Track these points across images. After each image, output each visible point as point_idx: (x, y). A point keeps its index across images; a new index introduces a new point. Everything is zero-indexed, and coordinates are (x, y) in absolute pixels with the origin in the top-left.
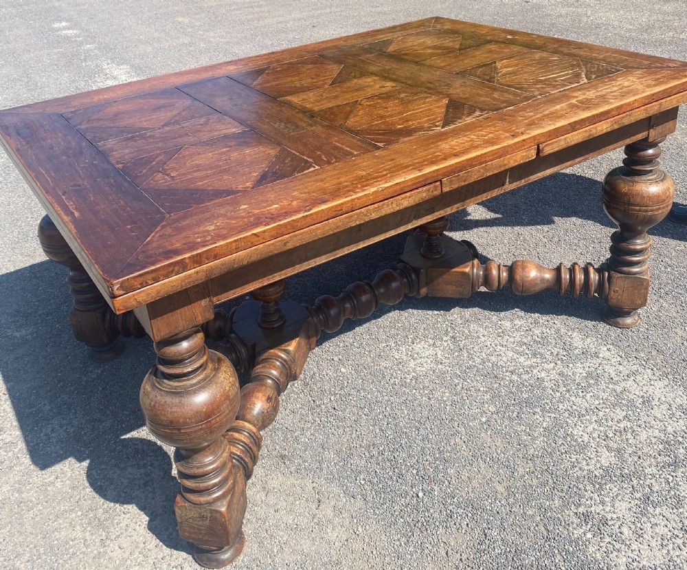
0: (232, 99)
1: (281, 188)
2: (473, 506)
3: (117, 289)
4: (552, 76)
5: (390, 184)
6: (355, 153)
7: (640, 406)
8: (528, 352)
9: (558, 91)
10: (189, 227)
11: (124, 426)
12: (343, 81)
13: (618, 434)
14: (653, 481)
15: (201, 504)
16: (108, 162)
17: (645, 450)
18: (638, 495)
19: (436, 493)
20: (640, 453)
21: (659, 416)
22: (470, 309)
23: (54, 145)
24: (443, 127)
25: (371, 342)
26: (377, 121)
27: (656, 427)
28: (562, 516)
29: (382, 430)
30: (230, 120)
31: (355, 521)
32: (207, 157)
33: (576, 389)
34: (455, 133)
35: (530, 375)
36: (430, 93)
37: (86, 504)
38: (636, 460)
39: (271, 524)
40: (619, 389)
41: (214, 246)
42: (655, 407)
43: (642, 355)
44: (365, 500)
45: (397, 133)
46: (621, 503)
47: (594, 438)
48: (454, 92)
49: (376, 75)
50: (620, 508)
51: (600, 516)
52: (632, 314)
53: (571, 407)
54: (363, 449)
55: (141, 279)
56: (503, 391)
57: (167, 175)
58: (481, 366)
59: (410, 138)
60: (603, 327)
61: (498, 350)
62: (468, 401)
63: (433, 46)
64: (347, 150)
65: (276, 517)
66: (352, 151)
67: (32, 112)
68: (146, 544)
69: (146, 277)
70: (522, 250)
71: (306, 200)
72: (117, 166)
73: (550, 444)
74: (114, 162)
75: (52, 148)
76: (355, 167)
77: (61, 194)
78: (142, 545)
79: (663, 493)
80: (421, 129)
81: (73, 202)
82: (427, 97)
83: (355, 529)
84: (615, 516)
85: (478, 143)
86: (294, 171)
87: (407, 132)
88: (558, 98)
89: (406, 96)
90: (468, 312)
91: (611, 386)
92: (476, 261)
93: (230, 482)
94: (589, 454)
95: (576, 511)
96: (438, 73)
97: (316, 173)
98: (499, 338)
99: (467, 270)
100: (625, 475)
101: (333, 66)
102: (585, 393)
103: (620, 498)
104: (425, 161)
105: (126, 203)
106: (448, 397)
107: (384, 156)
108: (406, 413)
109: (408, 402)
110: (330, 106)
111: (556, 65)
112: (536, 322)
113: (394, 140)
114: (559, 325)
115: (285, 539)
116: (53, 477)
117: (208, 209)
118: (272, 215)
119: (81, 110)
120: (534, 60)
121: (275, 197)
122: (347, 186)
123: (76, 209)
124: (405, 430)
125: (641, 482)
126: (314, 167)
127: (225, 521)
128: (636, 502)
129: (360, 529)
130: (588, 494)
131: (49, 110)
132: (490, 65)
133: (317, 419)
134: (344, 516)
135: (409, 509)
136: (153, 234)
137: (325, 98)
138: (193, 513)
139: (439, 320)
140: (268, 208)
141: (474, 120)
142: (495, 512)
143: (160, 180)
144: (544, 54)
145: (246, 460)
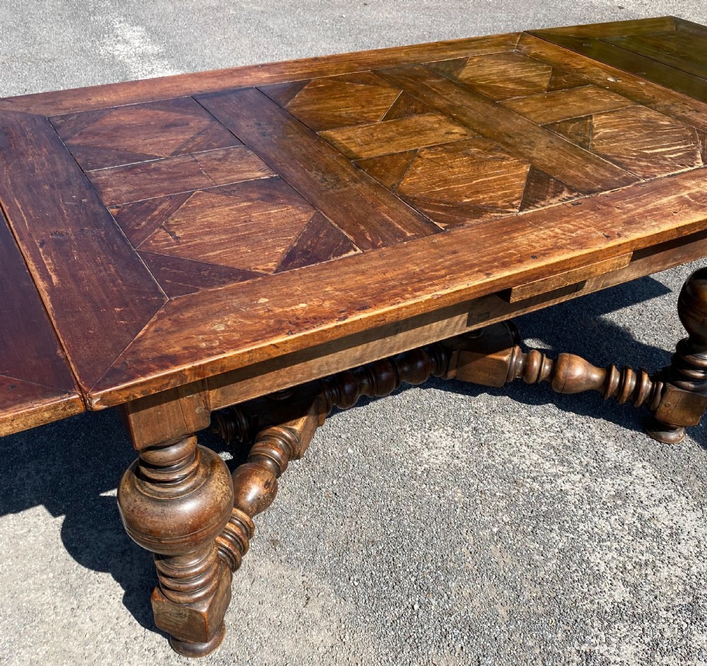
0: (259, 125)
1: (310, 277)
2: (471, 628)
3: (97, 403)
4: (659, 150)
5: (448, 291)
6: (408, 234)
7: (667, 538)
8: (554, 458)
9: (666, 175)
10: (193, 322)
11: (106, 482)
12: (400, 116)
13: (637, 567)
14: (666, 626)
15: (180, 603)
16: (101, 203)
17: (663, 590)
18: (647, 640)
19: (433, 607)
20: (657, 593)
21: (685, 552)
22: (498, 397)
23: (36, 166)
24: (521, 210)
25: (384, 422)
26: (439, 186)
27: (679, 565)
28: (563, 652)
29: (384, 526)
30: (256, 158)
31: (343, 626)
32: (221, 213)
33: (600, 508)
34: (536, 221)
35: (553, 485)
36: (508, 153)
37: (59, 566)
38: (651, 599)
39: (254, 617)
40: (647, 515)
41: (221, 357)
42: (683, 541)
43: (679, 479)
44: (356, 603)
45: (462, 211)
46: (628, 646)
47: (611, 568)
48: (538, 156)
49: (443, 114)
50: (625, 652)
51: (604, 657)
52: (677, 430)
53: (593, 529)
54: (361, 545)
55: (128, 392)
56: (521, 499)
57: (172, 234)
58: (501, 467)
59: (480, 221)
60: (642, 439)
61: (522, 451)
62: (481, 506)
63: (516, 79)
64: (398, 228)
65: (260, 610)
66: (405, 231)
67: (14, 109)
68: (119, 621)
69: (134, 390)
70: (568, 333)
71: (340, 302)
72: (111, 211)
73: (563, 568)
74: (108, 203)
75: (32, 170)
76: (406, 258)
77: (38, 244)
78: (115, 621)
79: (674, 640)
80: (494, 208)
81: (52, 260)
82: (503, 159)
83: (342, 636)
84: (618, 659)
85: (564, 242)
86: (330, 253)
87: (477, 211)
88: (665, 187)
89: (479, 153)
90: (496, 401)
91: (639, 510)
92: (517, 349)
93: (214, 582)
94: (603, 585)
95: (578, 648)
96: (519, 121)
97: (357, 260)
98: (526, 437)
99: (505, 358)
100: (637, 616)
101: (389, 90)
102: (609, 515)
103: (627, 640)
104: (495, 260)
105: (116, 271)
106: (460, 498)
107: (444, 246)
108: (412, 509)
109: (416, 498)
110: (382, 154)
111: (666, 133)
112: (569, 424)
113: (458, 222)
114: (594, 430)
115: (266, 636)
116: (25, 530)
117: (218, 297)
118: (298, 319)
119: (73, 115)
120: (639, 121)
121: (303, 291)
122: (394, 287)
123: (55, 271)
124: (408, 529)
125: (653, 625)
126: (355, 250)
127: (205, 622)
128: (644, 647)
129: (347, 637)
130: (595, 631)
131: (35, 110)
132: (584, 120)
133: (316, 504)
134: (332, 619)
135: (402, 622)
136: (147, 326)
137: (376, 140)
138: (170, 609)
139: (462, 406)
140: (293, 308)
141: (561, 204)
142: (493, 638)
143: (160, 240)
144: (653, 114)
145: (235, 553)
